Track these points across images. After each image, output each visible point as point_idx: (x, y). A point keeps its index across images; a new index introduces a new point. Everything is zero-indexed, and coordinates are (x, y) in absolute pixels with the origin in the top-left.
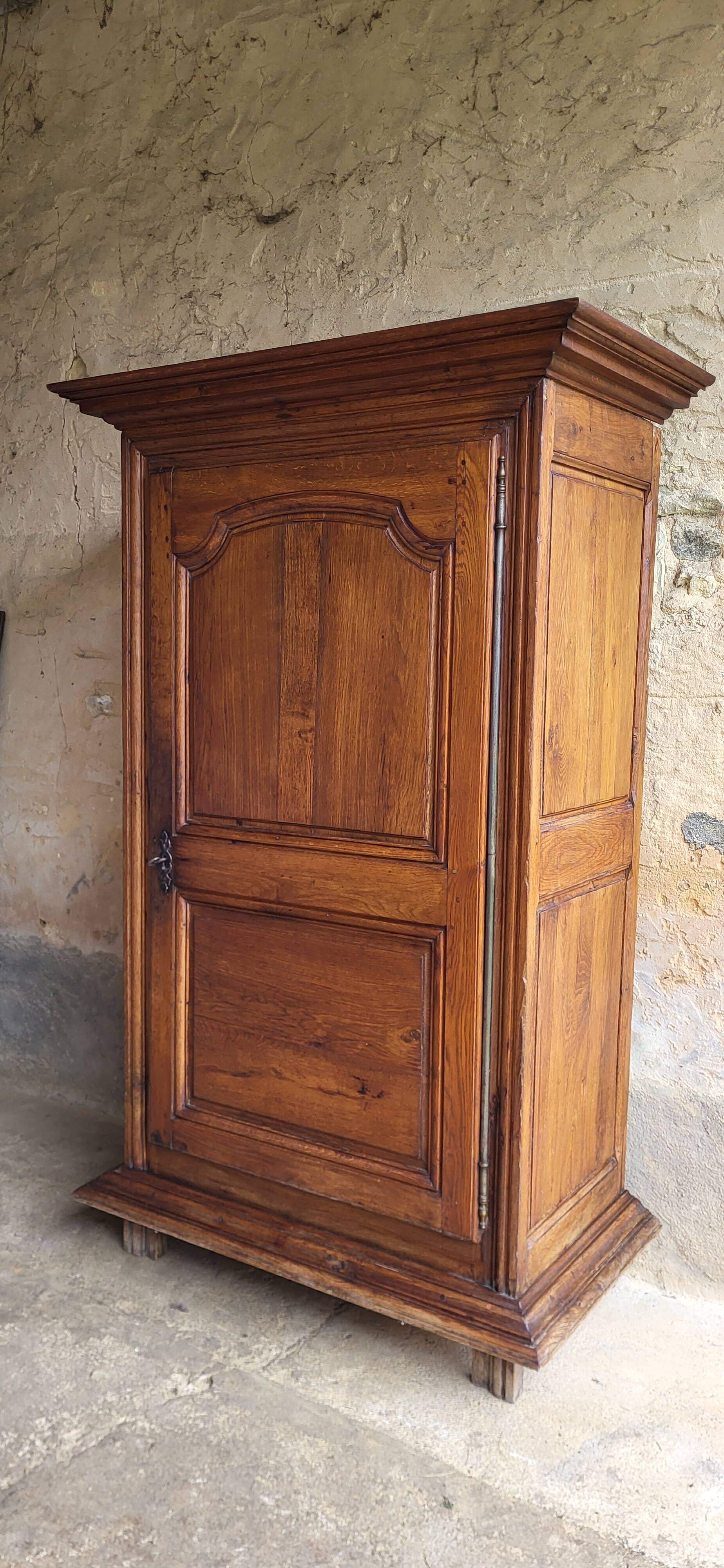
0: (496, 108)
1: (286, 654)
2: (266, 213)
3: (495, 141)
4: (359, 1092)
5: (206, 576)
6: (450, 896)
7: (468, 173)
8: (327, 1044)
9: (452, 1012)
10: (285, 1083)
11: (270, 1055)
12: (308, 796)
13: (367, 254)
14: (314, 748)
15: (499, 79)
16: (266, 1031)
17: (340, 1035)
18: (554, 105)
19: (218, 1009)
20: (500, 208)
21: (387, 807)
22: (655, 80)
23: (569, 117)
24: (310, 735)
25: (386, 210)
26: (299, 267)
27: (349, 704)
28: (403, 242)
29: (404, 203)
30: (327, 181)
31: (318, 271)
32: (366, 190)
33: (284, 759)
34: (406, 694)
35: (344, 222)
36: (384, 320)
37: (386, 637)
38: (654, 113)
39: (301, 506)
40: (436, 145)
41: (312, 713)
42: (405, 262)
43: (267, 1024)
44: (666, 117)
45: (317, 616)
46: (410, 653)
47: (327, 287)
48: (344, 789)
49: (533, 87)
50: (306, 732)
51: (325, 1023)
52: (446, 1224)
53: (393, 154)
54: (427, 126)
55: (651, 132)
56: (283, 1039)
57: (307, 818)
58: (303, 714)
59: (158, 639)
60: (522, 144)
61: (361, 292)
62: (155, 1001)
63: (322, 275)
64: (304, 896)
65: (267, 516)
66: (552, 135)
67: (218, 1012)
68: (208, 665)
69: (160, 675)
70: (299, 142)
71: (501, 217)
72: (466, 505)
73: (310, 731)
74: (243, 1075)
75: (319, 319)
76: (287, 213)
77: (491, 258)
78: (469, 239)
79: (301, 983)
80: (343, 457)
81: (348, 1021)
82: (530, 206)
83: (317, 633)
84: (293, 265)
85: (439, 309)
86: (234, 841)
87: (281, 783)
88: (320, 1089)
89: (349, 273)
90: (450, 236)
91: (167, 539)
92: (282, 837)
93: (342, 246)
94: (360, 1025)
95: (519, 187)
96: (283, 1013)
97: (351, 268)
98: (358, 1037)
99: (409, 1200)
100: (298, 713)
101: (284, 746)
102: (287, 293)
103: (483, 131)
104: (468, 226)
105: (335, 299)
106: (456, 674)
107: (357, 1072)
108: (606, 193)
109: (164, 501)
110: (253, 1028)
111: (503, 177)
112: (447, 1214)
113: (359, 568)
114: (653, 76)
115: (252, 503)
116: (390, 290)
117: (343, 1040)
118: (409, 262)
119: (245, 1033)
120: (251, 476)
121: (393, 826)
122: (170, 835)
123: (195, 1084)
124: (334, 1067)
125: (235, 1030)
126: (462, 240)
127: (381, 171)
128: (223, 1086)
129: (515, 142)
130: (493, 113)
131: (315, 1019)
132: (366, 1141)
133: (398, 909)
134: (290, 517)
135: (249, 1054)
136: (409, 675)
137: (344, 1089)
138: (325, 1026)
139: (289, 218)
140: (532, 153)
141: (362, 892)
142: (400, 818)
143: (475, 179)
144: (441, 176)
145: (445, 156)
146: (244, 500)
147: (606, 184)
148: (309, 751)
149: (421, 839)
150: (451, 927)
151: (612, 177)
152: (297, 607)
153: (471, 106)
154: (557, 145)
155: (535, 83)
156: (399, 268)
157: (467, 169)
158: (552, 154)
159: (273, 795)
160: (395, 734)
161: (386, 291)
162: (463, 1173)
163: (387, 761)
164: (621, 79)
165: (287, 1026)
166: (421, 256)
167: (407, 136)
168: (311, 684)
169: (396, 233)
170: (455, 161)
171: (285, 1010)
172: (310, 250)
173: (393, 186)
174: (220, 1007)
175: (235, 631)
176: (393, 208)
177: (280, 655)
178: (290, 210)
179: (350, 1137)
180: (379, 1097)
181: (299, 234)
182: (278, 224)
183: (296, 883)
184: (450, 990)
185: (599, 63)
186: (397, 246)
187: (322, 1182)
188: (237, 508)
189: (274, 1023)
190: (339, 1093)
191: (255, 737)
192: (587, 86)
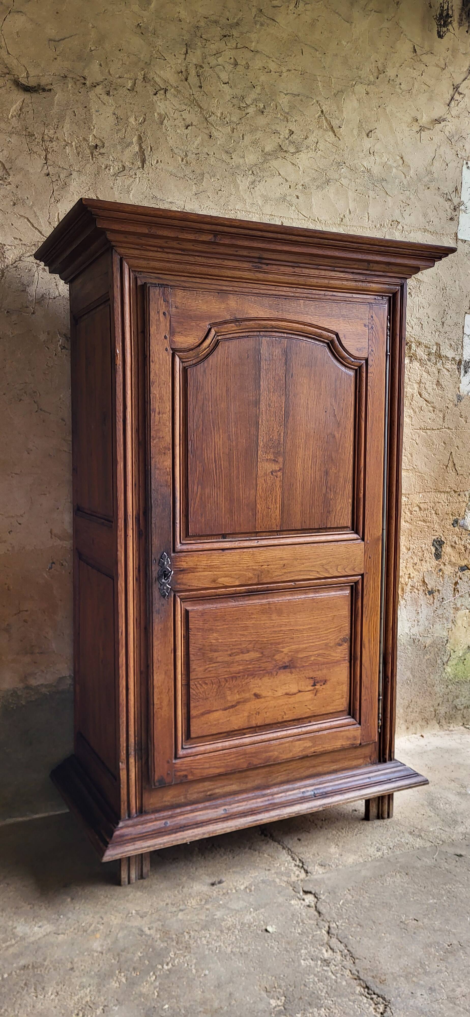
0: (201, 87)
1: (262, 422)
2: (23, 81)
3: (201, 107)
4: (312, 686)
5: (199, 366)
6: (366, 556)
7: (184, 120)
8: (291, 665)
9: (366, 620)
10: (263, 700)
11: (252, 686)
12: (278, 512)
13: (115, 146)
14: (282, 481)
15: (202, 70)
16: (248, 671)
17: (300, 655)
18: (235, 101)
19: (211, 669)
20: (206, 150)
21: (329, 512)
22: (288, 113)
23: (244, 113)
24: (279, 474)
25: (127, 120)
26: (57, 135)
27: (305, 451)
28: (141, 147)
29: (140, 121)
30: (78, 80)
31: (74, 143)
32: (110, 100)
33: (261, 491)
34: (339, 445)
35: (94, 115)
36: (131, 196)
37: (328, 412)
38: (287, 131)
39: (273, 327)
40: (162, 92)
41: (281, 460)
42: (143, 162)
43: (249, 667)
44: (294, 136)
45: (283, 397)
46: (342, 421)
47: (82, 158)
48: (302, 505)
49: (223, 85)
50: (276, 471)
51: (290, 652)
52: (363, 739)
53: (130, 84)
54: (155, 76)
55: (287, 141)
56: (261, 672)
57: (277, 526)
58: (274, 460)
59: (157, 410)
60: (217, 117)
61: (111, 171)
62: (158, 681)
63: (76, 148)
64: (277, 576)
65: (247, 330)
66: (234, 119)
67: (210, 671)
68: (200, 429)
69: (159, 438)
70: (50, 40)
71: (206, 156)
72: (374, 340)
73: (279, 471)
74: (233, 706)
75: (77, 180)
76: (44, 90)
77: (202, 179)
78: (187, 162)
79: (274, 631)
80: (302, 301)
81: (304, 646)
82: (225, 157)
83: (283, 409)
84: (52, 131)
85: (169, 200)
86: (223, 550)
87: (258, 506)
88: (287, 694)
89: (100, 154)
90: (175, 156)
91: (165, 337)
92: (259, 541)
93: (94, 133)
94: (312, 646)
95: (217, 142)
96: (261, 655)
97: (102, 151)
98: (311, 653)
99: (343, 736)
100: (270, 460)
101: (260, 481)
102: (46, 150)
103: (192, 97)
104: (186, 154)
105: (90, 168)
106: (368, 433)
107: (312, 674)
108: (265, 166)
109: (163, 309)
110: (239, 673)
111: (207, 132)
112: (364, 733)
113: (311, 370)
114: (287, 111)
115: (236, 321)
116: (134, 176)
117: (302, 658)
118: (147, 162)
119: (232, 678)
120: (237, 302)
121: (333, 522)
122: (169, 555)
123: (192, 729)
124: (297, 676)
125: (225, 678)
126: (182, 161)
127: (122, 91)
128: (215, 721)
129: (212, 113)
130: (199, 89)
131: (283, 652)
132: (316, 714)
133: (337, 570)
134: (262, 333)
135: (236, 691)
136: (341, 434)
137: (302, 688)
138: (290, 654)
139: (45, 94)
140: (224, 125)
141: (316, 565)
142: (337, 516)
143: (189, 126)
144: (166, 114)
145: (168, 102)
146: (232, 318)
147: (266, 161)
148: (278, 484)
149: (347, 527)
150: (367, 573)
151: (269, 158)
152: (270, 392)
153: (183, 78)
154: (238, 127)
155: (224, 84)
156: (139, 164)
157: (184, 117)
158: (235, 130)
159: (253, 514)
160: (333, 468)
161: (131, 176)
162: (372, 706)
163: (329, 485)
164: (270, 104)
165: (264, 662)
166: (155, 162)
167: (140, 77)
168: (279, 441)
169: (135, 139)
170: (174, 108)
171: (262, 653)
172: (67, 126)
173: (132, 106)
174: (212, 667)
175: (222, 406)
176: (132, 120)
177: (258, 423)
178: (47, 88)
179: (306, 716)
180: (324, 684)
181: (55, 110)
182: (35, 95)
183: (271, 569)
184: (366, 608)
185: (258, 90)
186: (137, 149)
187: (291, 751)
188: (225, 322)
189: (254, 664)
190: (300, 691)
191: (238, 478)
192: (254, 100)
